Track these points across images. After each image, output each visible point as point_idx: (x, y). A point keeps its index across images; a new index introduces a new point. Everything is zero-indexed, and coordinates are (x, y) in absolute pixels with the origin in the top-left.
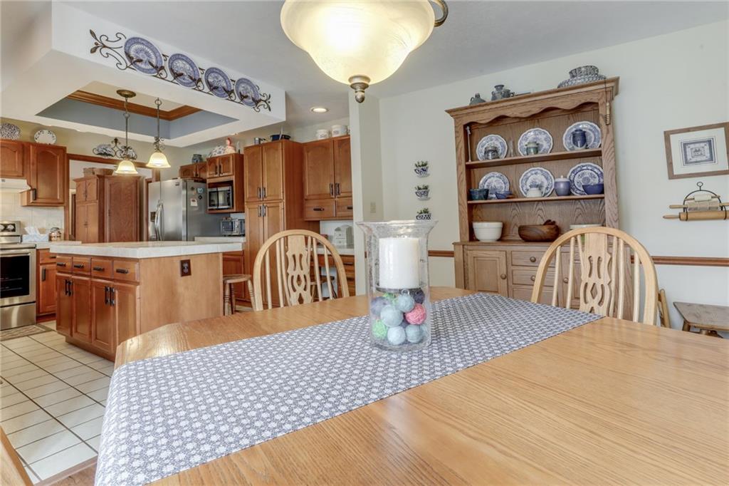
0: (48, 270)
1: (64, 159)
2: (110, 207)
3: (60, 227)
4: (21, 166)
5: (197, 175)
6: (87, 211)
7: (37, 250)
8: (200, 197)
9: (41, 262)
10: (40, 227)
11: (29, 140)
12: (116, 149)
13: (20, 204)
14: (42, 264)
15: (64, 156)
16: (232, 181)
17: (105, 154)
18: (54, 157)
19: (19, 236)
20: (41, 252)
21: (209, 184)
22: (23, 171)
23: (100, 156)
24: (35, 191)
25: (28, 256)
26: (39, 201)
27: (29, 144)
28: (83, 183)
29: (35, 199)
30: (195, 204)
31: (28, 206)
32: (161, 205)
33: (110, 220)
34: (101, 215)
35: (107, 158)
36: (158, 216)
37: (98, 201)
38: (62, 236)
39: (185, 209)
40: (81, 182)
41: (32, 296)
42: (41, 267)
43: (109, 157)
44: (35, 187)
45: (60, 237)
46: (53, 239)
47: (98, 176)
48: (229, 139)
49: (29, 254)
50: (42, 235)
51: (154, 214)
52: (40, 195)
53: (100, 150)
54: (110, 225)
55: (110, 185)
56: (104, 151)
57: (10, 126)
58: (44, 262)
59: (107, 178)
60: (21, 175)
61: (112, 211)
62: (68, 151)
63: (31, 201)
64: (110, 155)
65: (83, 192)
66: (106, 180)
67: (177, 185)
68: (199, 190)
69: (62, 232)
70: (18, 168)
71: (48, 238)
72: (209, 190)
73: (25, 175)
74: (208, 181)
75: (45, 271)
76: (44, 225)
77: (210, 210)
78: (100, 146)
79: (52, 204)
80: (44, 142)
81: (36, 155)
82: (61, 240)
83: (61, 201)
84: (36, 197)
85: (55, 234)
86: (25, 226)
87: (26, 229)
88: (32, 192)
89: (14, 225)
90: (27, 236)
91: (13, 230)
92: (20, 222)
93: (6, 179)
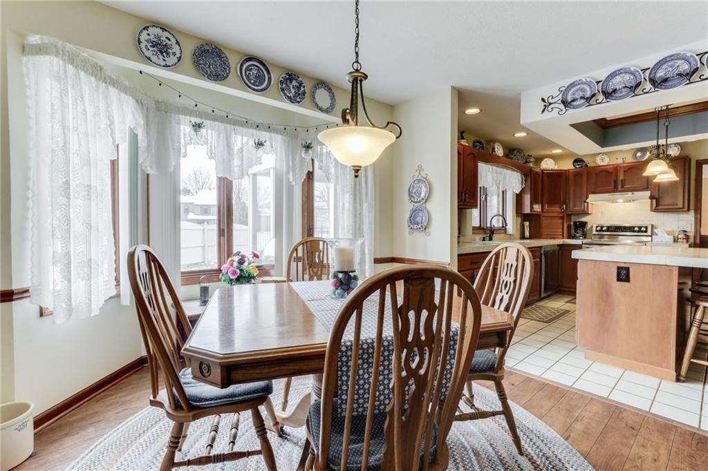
10: (668, 229)
19: (650, 236)
22: (647, 184)
24: (656, 199)
26: (661, 207)
29: (658, 207)
44: (657, 196)
45: (687, 239)
50: (668, 236)
52: (663, 202)
60: (646, 187)
63: (655, 208)
70: (643, 182)
73: (650, 187)
76: (674, 227)
79: (671, 209)
84: (658, 205)
85: (681, 236)
86: (656, 228)
87: (655, 231)
88: (654, 201)
89: (646, 228)
90: (656, 236)
91: (646, 232)
92: (652, 225)
93: (635, 192)
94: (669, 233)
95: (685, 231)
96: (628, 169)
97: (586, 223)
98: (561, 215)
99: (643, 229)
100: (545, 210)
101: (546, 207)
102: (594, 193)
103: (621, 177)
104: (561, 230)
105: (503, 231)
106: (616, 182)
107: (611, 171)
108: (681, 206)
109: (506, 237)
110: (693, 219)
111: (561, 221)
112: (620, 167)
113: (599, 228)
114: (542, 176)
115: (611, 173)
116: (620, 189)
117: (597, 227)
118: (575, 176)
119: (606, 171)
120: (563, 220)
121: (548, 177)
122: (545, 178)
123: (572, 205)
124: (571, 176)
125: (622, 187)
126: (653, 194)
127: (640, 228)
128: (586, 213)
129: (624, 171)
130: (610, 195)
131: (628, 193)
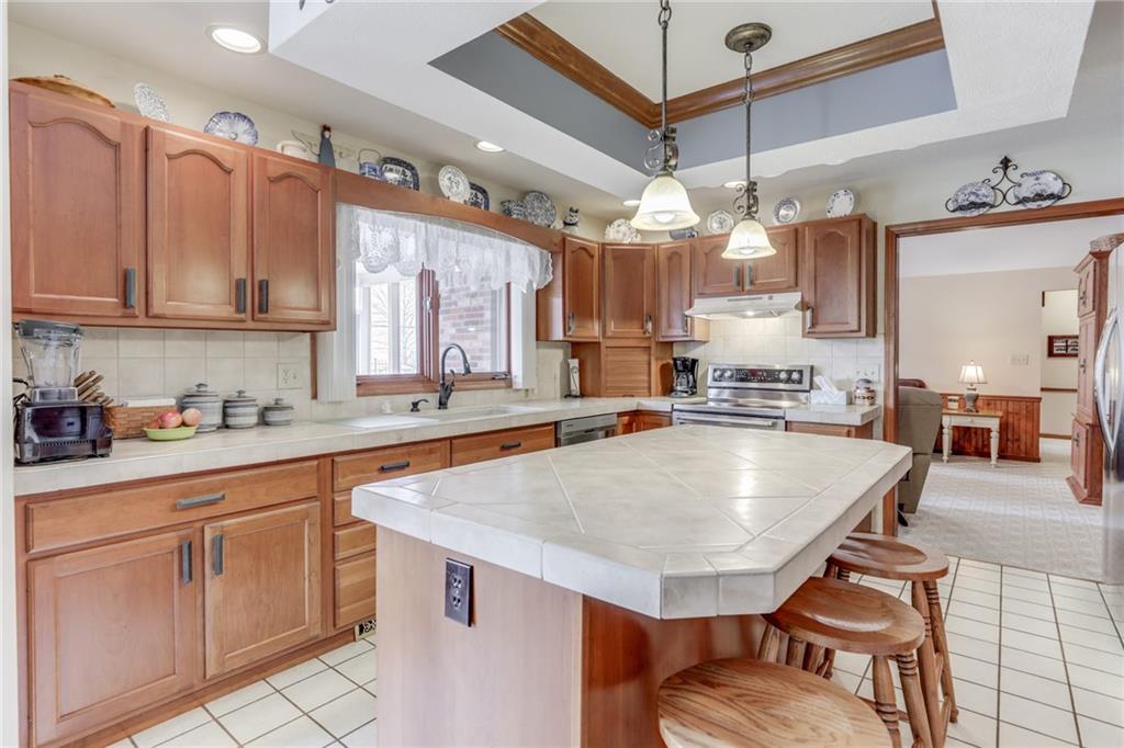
1: (860, 240)
3: (875, 379)
4: (794, 269)
12: (1005, 186)
15: (860, 234)
17: (974, 206)
18: (843, 237)
19: (807, 392)
22: (796, 277)
23: (958, 214)
24: (812, 310)
29: (812, 327)
35: (975, 213)
43: (986, 210)
44: (812, 304)
45: (871, 398)
50: (838, 393)
53: (962, 197)
56: (972, 198)
60: (793, 283)
63: (807, 330)
64: (988, 204)
70: (788, 272)
71: (847, 398)
73: (799, 283)
76: (849, 371)
78: (964, 189)
81: (813, 244)
84: (813, 324)
85: (861, 392)
86: (819, 374)
87: (816, 379)
88: (808, 313)
89: (801, 372)
90: (817, 392)
91: (800, 382)
92: (812, 368)
93: (774, 295)
94: (840, 386)
95: (869, 382)
97: (694, 362)
98: (645, 344)
99: (795, 376)
100: (609, 334)
101: (612, 327)
102: (702, 295)
104: (646, 378)
105: (503, 384)
106: (739, 272)
108: (856, 328)
109: (513, 395)
110: (882, 354)
111: (646, 358)
113: (718, 373)
114: (603, 257)
116: (747, 287)
117: (714, 370)
118: (670, 258)
120: (650, 355)
121: (614, 258)
122: (609, 261)
123: (664, 322)
124: (663, 259)
125: (752, 283)
126: (807, 299)
127: (790, 372)
130: (730, 300)
131: (763, 296)
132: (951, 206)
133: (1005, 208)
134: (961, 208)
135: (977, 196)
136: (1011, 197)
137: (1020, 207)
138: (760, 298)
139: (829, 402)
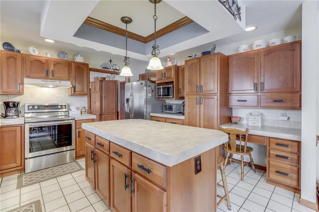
0: (80, 132)
1: (88, 70)
2: (105, 95)
3: (85, 106)
4: (68, 74)
5: (148, 79)
6: (95, 96)
7: (75, 120)
8: (153, 91)
9: (77, 127)
10: (77, 106)
11: (72, 60)
12: (111, 65)
13: (68, 95)
14: (78, 128)
15: (88, 69)
16: (173, 82)
17: (106, 68)
18: (83, 68)
19: (67, 111)
20: (77, 121)
21: (157, 83)
22: (69, 77)
23: (103, 69)
24: (74, 87)
25: (71, 124)
26: (76, 93)
27: (72, 62)
28: (94, 84)
29: (75, 92)
30: (150, 95)
31: (71, 95)
32: (132, 95)
33: (105, 101)
34: (101, 98)
35: (106, 70)
36: (130, 101)
37: (100, 92)
38: (87, 112)
39: (146, 97)
40: (93, 84)
41: (73, 146)
42: (77, 130)
43: (108, 70)
44: (74, 85)
45: (86, 112)
46: (83, 113)
47: (100, 80)
48: (169, 58)
49: (72, 123)
50: (78, 111)
51: (128, 100)
52: (77, 89)
53: (103, 66)
54: (105, 103)
55: (105, 85)
56: (105, 66)
57: (63, 52)
58: (79, 127)
59: (104, 81)
60: (68, 79)
61: (105, 97)
62: (90, 67)
63: (73, 93)
64: (108, 68)
65: (94, 88)
66: (103, 82)
67: (141, 84)
68: (152, 87)
69: (87, 109)
70: (66, 75)
71: (80, 112)
72: (157, 87)
73: (70, 79)
74: (157, 82)
75: (79, 132)
76: (79, 105)
77: (157, 98)
78: (104, 64)
79: (82, 94)
80: (78, 61)
81: (75, 68)
82: (86, 113)
83: (86, 93)
84: (75, 91)
85: (84, 110)
86: (70, 106)
87: (70, 108)
89: (65, 106)
90: (71, 111)
91: (65, 108)
92: (68, 104)
93: (61, 81)
94: (78, 109)
95: (85, 107)
96: (56, 64)
97: (18, 103)
99: (63, 107)
102: (29, 77)
103: (52, 68)
106: (47, 72)
107: (44, 62)
110: (87, 100)
112: (51, 61)
113: (31, 107)
115: (44, 63)
116: (51, 77)
117: (29, 106)
118: (8, 58)
119: (39, 61)
124: (4, 57)
125: (53, 76)
128: (20, 93)
129: (54, 65)
130: (42, 81)
131: (57, 81)
132: (102, 67)
133: (110, 70)
134: (104, 68)
135: (106, 66)
136: (112, 68)
137: (113, 71)
138: (56, 82)
139: (75, 114)
